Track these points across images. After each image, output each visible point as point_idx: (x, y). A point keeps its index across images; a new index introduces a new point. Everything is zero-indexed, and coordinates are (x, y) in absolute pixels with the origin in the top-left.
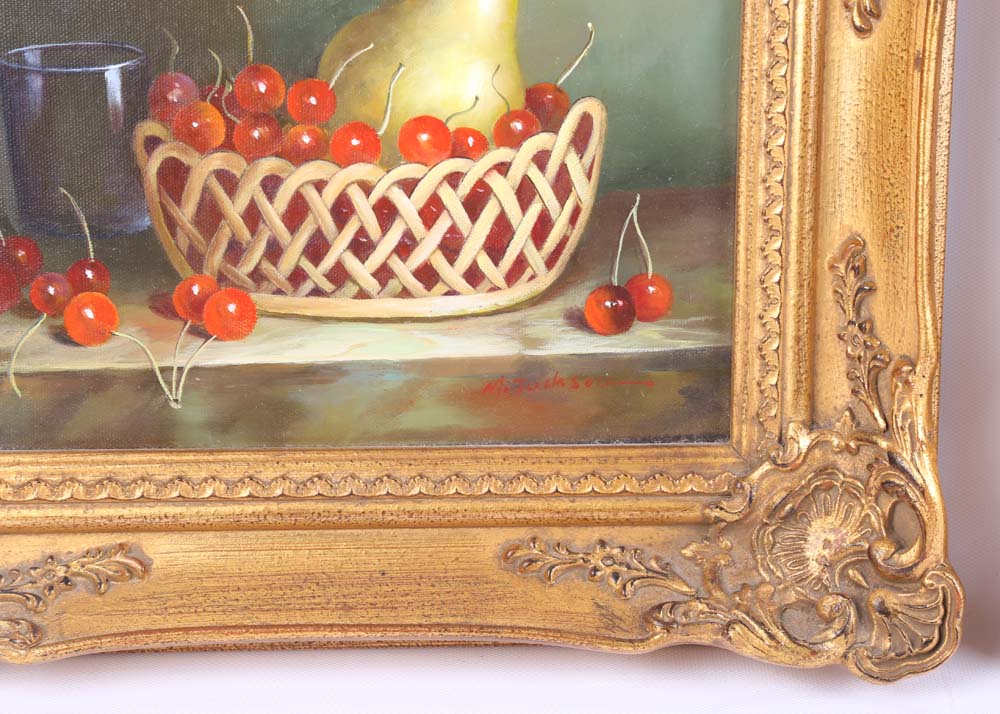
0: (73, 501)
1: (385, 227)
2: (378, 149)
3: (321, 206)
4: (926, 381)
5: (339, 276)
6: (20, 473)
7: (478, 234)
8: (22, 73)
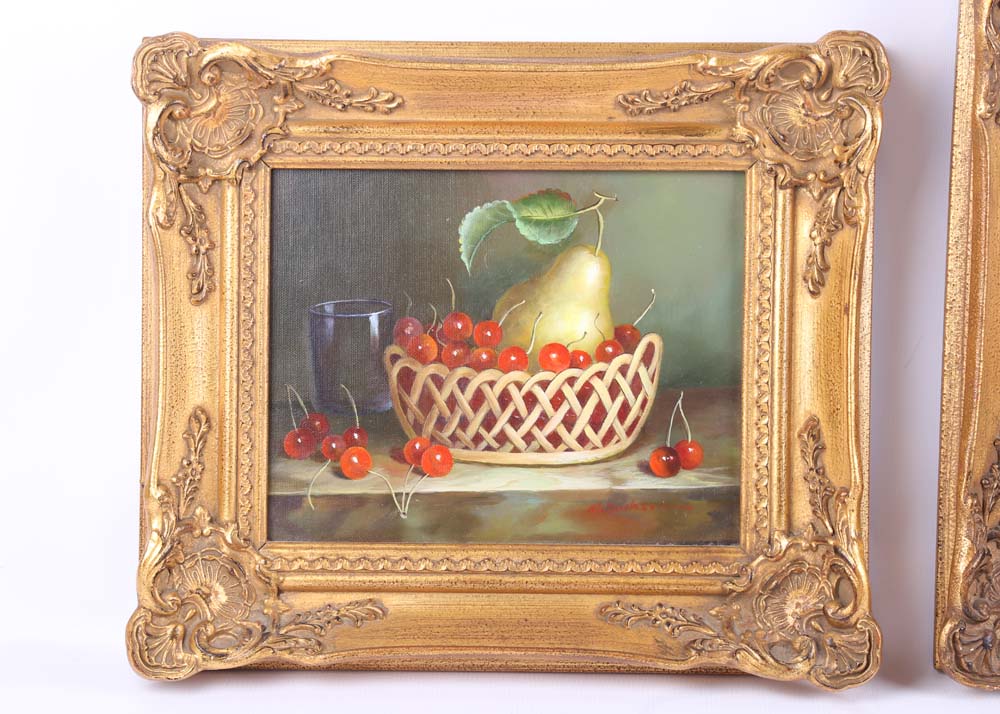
0: (343, 571)
1: (530, 411)
2: (526, 363)
3: (492, 395)
4: (855, 502)
5: (502, 438)
6: (313, 554)
7: (585, 414)
8: (323, 317)
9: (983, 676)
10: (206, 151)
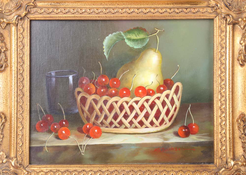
1: (131, 112)
2: (130, 94)
5: (121, 123)
6: (47, 169)
7: (153, 113)
8: (51, 77)
10: (3, 12)
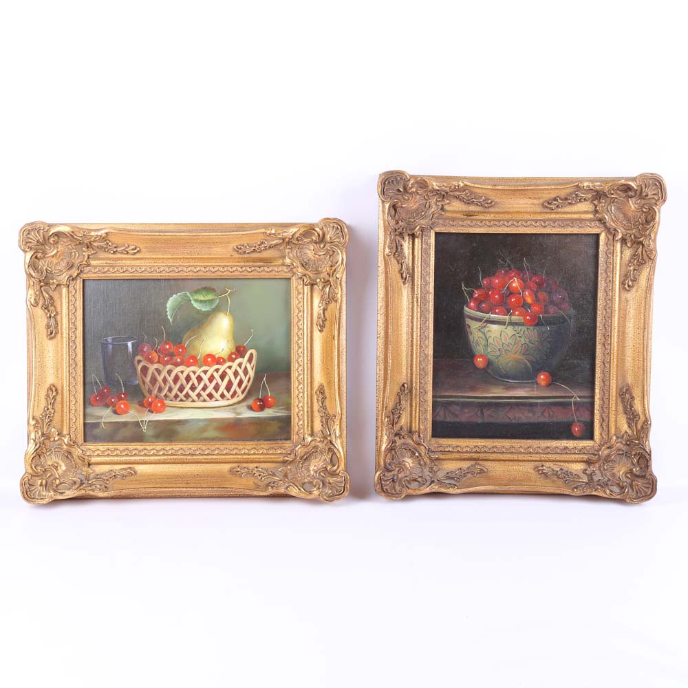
0: (117, 455)
1: (199, 383)
2: (197, 363)
3: (183, 377)
4: (339, 421)
5: (187, 396)
6: (104, 448)
7: (223, 385)
8: (107, 344)
9: (392, 494)
10: (53, 272)
